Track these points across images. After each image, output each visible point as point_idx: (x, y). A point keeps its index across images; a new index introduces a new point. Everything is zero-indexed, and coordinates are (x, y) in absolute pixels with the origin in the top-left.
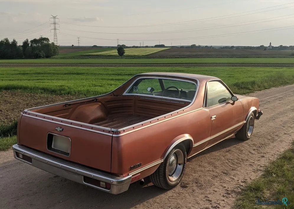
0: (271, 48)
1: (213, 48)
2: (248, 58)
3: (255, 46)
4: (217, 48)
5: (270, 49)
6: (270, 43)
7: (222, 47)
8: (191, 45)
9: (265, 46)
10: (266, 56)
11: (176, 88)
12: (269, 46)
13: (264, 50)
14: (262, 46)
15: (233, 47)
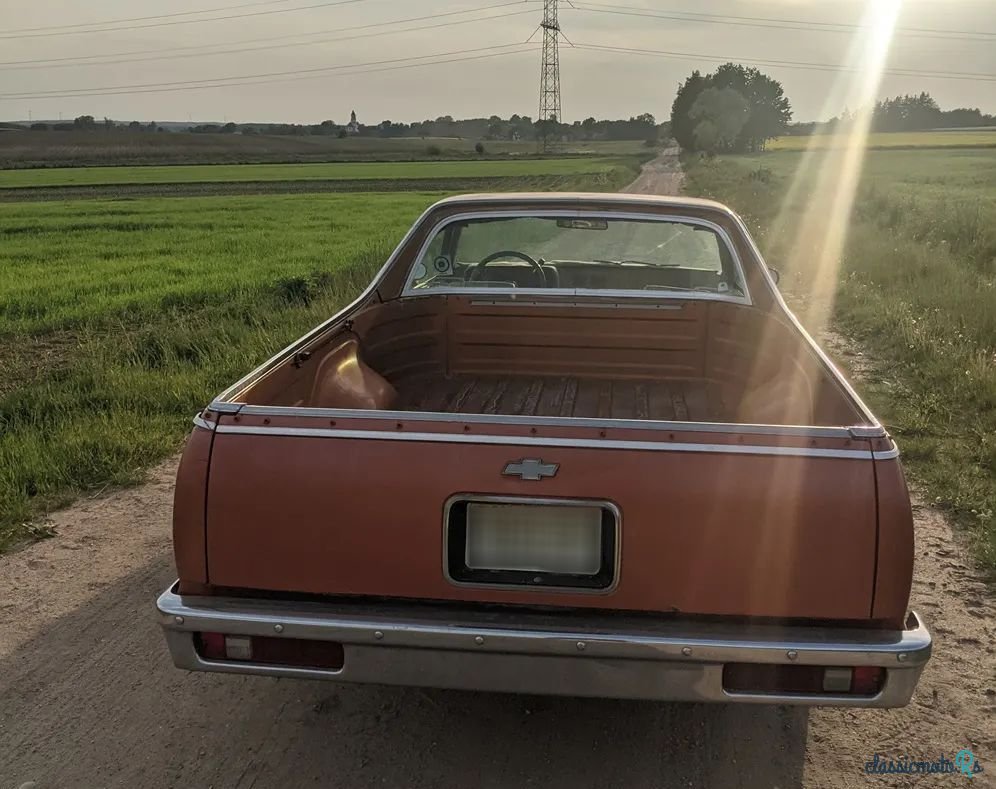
0: (357, 130)
1: (160, 129)
2: (300, 162)
3: (305, 123)
4: (174, 131)
5: (354, 134)
6: (353, 114)
7: (194, 126)
8: (77, 120)
9: (337, 123)
10: (355, 157)
11: (526, 258)
12: (350, 125)
13: (340, 137)
14: (328, 125)
15: (231, 127)
